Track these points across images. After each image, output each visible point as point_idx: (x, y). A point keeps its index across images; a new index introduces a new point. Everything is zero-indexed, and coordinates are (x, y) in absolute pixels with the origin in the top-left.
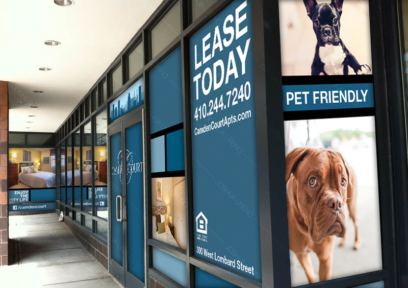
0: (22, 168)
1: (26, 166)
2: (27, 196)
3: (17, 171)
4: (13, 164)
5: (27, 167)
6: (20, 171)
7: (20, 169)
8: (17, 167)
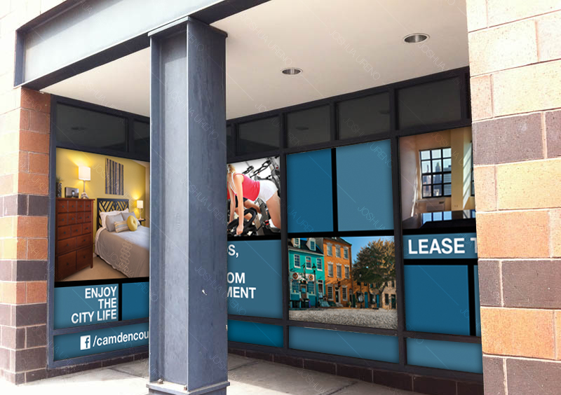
0: (104, 215)
1: (111, 210)
2: (113, 303)
3: (91, 222)
4: (82, 200)
5: (115, 213)
6: (99, 225)
7: (99, 217)
8: (90, 211)
